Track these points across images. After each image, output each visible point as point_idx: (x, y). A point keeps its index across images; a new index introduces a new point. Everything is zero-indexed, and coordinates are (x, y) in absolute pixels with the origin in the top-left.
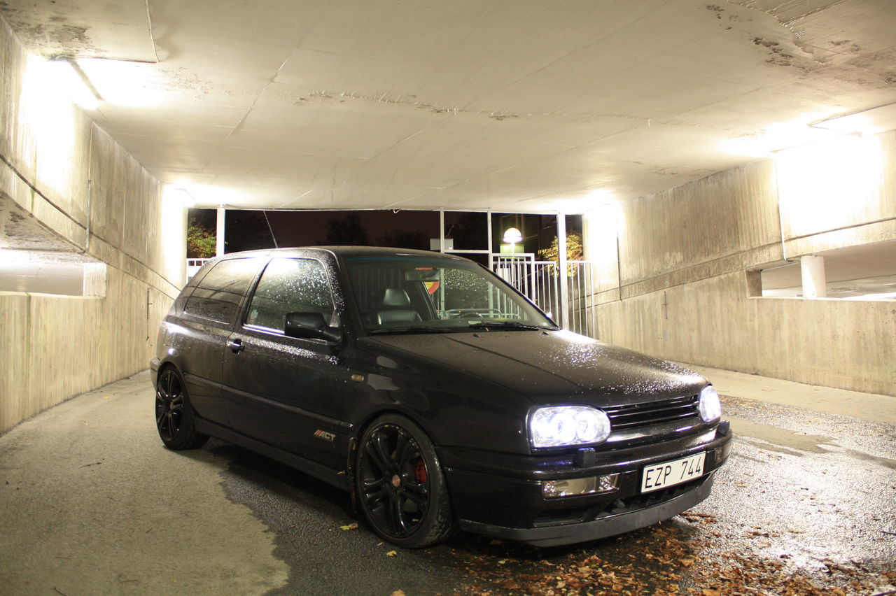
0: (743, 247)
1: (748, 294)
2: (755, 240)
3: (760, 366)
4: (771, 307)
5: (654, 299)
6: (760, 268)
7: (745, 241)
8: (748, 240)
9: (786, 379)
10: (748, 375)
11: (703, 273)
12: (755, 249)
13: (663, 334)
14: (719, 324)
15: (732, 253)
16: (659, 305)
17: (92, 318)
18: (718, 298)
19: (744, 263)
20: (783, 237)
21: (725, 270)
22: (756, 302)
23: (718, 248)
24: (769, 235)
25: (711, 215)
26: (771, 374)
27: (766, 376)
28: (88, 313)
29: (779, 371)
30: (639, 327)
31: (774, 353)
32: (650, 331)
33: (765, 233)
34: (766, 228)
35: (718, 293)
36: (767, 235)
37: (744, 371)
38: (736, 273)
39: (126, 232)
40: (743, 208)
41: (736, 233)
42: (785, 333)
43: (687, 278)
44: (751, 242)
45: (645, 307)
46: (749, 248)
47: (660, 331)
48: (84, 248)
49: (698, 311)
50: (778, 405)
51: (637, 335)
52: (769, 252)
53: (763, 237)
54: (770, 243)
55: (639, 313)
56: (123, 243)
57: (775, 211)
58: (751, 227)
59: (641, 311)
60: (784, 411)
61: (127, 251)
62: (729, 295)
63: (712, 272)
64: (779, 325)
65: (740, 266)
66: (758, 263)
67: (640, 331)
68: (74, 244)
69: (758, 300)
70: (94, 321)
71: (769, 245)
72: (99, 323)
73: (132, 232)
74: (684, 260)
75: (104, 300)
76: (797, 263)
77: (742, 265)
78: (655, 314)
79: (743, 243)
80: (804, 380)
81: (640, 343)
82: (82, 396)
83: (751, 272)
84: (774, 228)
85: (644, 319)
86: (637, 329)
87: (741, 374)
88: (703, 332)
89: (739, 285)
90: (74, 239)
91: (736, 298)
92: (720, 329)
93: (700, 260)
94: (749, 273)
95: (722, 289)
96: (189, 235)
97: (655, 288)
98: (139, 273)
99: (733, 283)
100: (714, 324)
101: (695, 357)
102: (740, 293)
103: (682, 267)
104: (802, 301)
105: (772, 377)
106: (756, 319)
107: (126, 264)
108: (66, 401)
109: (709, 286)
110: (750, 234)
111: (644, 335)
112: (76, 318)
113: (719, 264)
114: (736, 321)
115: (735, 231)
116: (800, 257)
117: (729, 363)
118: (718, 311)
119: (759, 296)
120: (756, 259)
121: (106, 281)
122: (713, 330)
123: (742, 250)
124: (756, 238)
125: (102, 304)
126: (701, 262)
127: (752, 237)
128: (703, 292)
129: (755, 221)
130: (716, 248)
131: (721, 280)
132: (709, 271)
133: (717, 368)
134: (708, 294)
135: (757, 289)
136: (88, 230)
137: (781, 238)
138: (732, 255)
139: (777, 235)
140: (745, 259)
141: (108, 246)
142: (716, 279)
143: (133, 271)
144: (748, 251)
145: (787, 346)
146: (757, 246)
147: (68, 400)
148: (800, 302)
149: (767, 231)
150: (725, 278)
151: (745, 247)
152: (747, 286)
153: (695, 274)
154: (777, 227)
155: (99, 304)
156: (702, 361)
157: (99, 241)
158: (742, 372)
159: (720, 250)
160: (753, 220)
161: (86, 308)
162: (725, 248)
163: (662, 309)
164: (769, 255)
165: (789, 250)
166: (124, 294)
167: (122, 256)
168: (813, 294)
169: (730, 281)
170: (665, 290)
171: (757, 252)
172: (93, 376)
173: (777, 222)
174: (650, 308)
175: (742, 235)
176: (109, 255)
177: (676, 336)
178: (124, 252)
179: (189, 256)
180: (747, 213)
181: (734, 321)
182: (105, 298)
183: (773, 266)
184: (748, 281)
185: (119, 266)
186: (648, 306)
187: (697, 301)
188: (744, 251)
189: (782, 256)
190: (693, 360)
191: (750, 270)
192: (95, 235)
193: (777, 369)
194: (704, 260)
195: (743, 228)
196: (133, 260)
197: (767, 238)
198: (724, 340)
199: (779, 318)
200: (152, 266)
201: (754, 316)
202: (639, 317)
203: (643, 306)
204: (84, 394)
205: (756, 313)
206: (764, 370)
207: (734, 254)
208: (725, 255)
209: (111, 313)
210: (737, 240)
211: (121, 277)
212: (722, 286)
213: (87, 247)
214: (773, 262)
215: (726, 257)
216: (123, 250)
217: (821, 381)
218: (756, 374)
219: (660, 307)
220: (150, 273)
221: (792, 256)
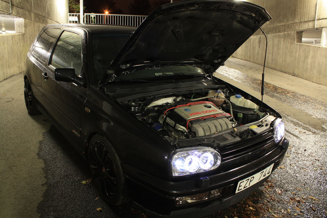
0: (297, 21)
1: (296, 42)
2: (303, 18)
3: (296, 72)
4: (305, 49)
5: (255, 38)
6: (303, 30)
7: (298, 18)
8: (300, 18)
9: (307, 80)
10: (290, 75)
11: (277, 30)
12: (302, 22)
13: (258, 53)
14: (281, 53)
15: (291, 23)
16: (257, 41)
17: (18, 43)
18: (282, 42)
19: (296, 28)
20: (316, 18)
21: (287, 30)
22: (298, 45)
23: (286, 20)
24: (310, 16)
25: (284, 5)
26: (301, 76)
27: (298, 77)
28: (15, 41)
29: (304, 76)
30: (248, 49)
31: (303, 68)
32: (252, 51)
33: (308, 15)
34: (309, 13)
35: (283, 39)
36: (309, 16)
37: (289, 74)
38: (292, 32)
39: (34, 4)
40: (300, 3)
41: (295, 14)
42: (309, 60)
43: (270, 32)
44: (301, 19)
45: (251, 41)
46: (299, 21)
47: (256, 52)
48: (9, 12)
49: (273, 46)
50: (303, 96)
51: (247, 53)
52: (308, 24)
53: (306, 17)
54: (309, 20)
55: (248, 44)
56: (33, 9)
57: (315, 5)
58: (302, 12)
59: (249, 43)
60: (307, 100)
61: (35, 12)
62: (287, 41)
63: (281, 30)
64: (307, 57)
65: (294, 29)
66: (302, 29)
67: (248, 51)
68: (2, 11)
69: (300, 45)
70: (19, 44)
71: (309, 21)
72: (22, 45)
73: (38, 4)
74: (270, 24)
75: (23, 35)
76: (320, 30)
77: (295, 29)
78: (255, 45)
79: (297, 19)
80: (314, 81)
81: (248, 56)
82: (15, 76)
83: (298, 32)
84: (313, 13)
85: (250, 46)
86: (247, 50)
87: (287, 74)
88: (274, 55)
89: (292, 37)
90: (2, 9)
91: (290, 43)
92: (281, 54)
93: (277, 24)
94: (297, 32)
95: (284, 38)
96: (69, 3)
97: (256, 34)
98: (43, 21)
99: (290, 36)
100: (279, 52)
101: (269, 65)
102: (292, 41)
103: (268, 27)
104: (319, 47)
105: (301, 78)
106: (298, 53)
107: (35, 18)
108: (5, 80)
109: (279, 36)
110: (301, 16)
111: (250, 52)
112: (7, 44)
113: (285, 27)
114: (289, 52)
115: (294, 13)
116: (322, 28)
117: (283, 69)
118: (282, 47)
119: (300, 43)
120: (302, 27)
121: (24, 26)
122: (278, 55)
123: (296, 22)
124: (304, 18)
125: (23, 36)
126: (277, 25)
127: (302, 17)
128: (276, 38)
129: (304, 9)
130: (285, 20)
131: (284, 34)
132: (280, 30)
133: (278, 71)
134: (278, 39)
135: (300, 40)
136: (10, 4)
137: (315, 18)
138: (291, 24)
139: (313, 17)
140: (297, 26)
141: (24, 10)
142: (282, 33)
143: (40, 21)
144: (299, 23)
145: (309, 66)
146: (303, 21)
147: (7, 79)
148: (318, 48)
149: (309, 14)
150: (287, 34)
151: (298, 21)
152: (296, 38)
153: (274, 30)
154: (314, 13)
155: (21, 37)
156: (272, 67)
157: (18, 9)
158: (288, 74)
159: (286, 21)
160: (303, 9)
161: (14, 39)
162: (289, 20)
163: (258, 43)
164: (308, 26)
165: (317, 24)
166: (35, 30)
167: (32, 15)
168: (325, 45)
169: (289, 35)
170: (260, 35)
171: (303, 23)
172: (21, 67)
173: (314, 11)
174: (253, 42)
175: (297, 15)
176: (25, 14)
177: (262, 55)
178: (34, 13)
179: (70, 12)
180: (301, 6)
181: (288, 52)
182: (25, 33)
183: (309, 30)
184: (297, 36)
185: (32, 19)
186: (252, 41)
187: (273, 42)
188: (297, 23)
189: (314, 27)
190: (268, 66)
191: (298, 31)
192: (15, 6)
193: (303, 75)
194: (279, 25)
195: (298, 12)
196: (39, 16)
197: (309, 17)
198: (282, 59)
199: (308, 53)
200: (50, 18)
201: (297, 51)
202: (248, 45)
203: (250, 41)
204: (15, 75)
205: (298, 50)
206: (297, 75)
207: (292, 23)
208: (288, 23)
209: (28, 40)
210: (294, 17)
211: (33, 24)
212: (285, 37)
213: (11, 12)
214: (309, 29)
215: (288, 24)
216: (33, 12)
217: (322, 83)
218: (294, 76)
219: (257, 42)
220: (49, 21)
221: (319, 27)
